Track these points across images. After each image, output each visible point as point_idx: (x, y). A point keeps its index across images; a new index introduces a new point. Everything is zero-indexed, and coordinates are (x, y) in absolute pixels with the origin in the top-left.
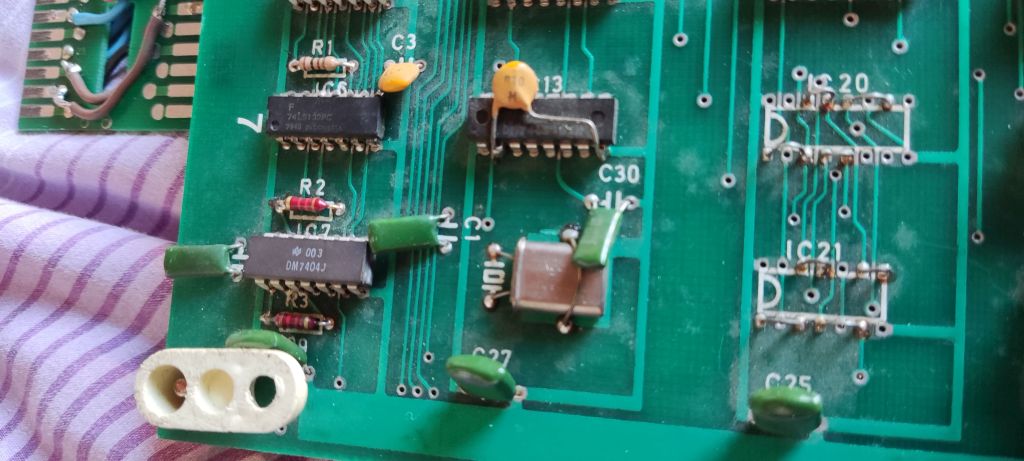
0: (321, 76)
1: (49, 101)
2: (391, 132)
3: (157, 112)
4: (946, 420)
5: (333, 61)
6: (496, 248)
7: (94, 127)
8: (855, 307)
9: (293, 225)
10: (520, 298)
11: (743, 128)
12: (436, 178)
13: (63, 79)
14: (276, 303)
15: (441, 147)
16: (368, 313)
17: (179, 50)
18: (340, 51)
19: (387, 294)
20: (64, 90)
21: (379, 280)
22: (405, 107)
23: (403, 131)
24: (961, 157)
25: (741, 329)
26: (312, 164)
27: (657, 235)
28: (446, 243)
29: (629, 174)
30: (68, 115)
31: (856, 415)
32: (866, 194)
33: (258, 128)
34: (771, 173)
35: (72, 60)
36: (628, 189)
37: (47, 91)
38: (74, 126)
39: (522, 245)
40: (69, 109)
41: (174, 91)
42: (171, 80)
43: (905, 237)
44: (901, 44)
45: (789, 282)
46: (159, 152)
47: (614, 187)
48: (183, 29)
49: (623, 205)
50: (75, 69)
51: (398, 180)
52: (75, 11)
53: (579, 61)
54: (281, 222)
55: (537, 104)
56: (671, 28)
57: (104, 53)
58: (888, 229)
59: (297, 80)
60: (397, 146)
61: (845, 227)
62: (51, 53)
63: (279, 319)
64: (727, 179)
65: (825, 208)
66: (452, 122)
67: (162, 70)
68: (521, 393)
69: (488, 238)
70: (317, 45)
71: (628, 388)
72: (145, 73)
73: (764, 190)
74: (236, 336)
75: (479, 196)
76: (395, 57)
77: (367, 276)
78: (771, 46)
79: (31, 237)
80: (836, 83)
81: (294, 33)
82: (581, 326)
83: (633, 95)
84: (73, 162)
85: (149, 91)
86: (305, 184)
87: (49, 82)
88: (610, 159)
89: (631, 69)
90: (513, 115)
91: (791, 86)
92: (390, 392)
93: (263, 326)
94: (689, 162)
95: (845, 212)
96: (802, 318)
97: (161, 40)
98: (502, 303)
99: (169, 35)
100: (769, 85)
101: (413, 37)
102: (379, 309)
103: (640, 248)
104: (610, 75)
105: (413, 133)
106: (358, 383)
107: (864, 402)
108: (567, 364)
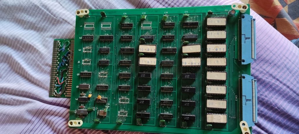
0: (83, 95)
1: (53, 94)
2: (89, 100)
3: (66, 96)
4: (131, 123)
5: (84, 94)
6: (98, 110)
7: (59, 97)
8: (125, 115)
9: (81, 109)
10: (100, 115)
11: (117, 100)
12: (93, 104)
13: (55, 92)
14: (79, 115)
15: (94, 102)
16: (88, 116)
17: (68, 90)
18: (85, 93)
19: (89, 114)
20: (55, 93)
21: (88, 113)
22: (90, 99)
23: (90, 100)
24: (132, 103)
25: (117, 117)
26: (82, 103)
27: (111, 109)
28: (94, 110)
29: (109, 104)
30: (55, 96)
31: (125, 123)
32: (126, 106)
33: (77, 100)
34: (119, 104)
35: (56, 90)
36: (109, 105)
37: (53, 93)
38: (56, 97)
39: (100, 110)
40: (55, 95)
41: (67, 94)
42: (67, 93)
43: (129, 109)
44: (129, 94)
45: (120, 113)
46: (66, 100)
47: (108, 105)
48: (68, 88)
49: (108, 107)
50: (56, 91)
51: (90, 104)
52: (55, 85)
53: (105, 95)
54: (80, 108)
55: (101, 99)
56: (112, 92)
57: (59, 89)
58: (127, 108)
59: (81, 96)
60: (90, 101)
61: (124, 108)
62: (53, 89)
63: (80, 117)
64: (116, 105)
65: (123, 107)
66: (94, 99)
67: (66, 92)
68: (100, 122)
69: (98, 109)
70: (82, 92)
71: (109, 122)
72: (64, 92)
73: (119, 105)
74: (76, 119)
75: (97, 106)
76: (89, 94)
77: (87, 113)
78: (119, 94)
79: (53, 109)
80: (124, 97)
81: (80, 91)
82: (105, 117)
83: (109, 98)
84: (57, 101)
85: (65, 94)
86: (82, 105)
87: (53, 92)
88: (108, 103)
89: (109, 95)
90: (99, 100)
91: (121, 97)
92: (89, 123)
93: (78, 118)
94: (113, 103)
95: (125, 107)
96: (121, 116)
97: (66, 88)
98: (99, 115)
99: (67, 88)
100: (119, 97)
101: (91, 92)
102: (89, 116)
103: (110, 110)
104: (107, 96)
105: (91, 101)
106: (87, 122)
107: (126, 122)
108: (104, 120)
